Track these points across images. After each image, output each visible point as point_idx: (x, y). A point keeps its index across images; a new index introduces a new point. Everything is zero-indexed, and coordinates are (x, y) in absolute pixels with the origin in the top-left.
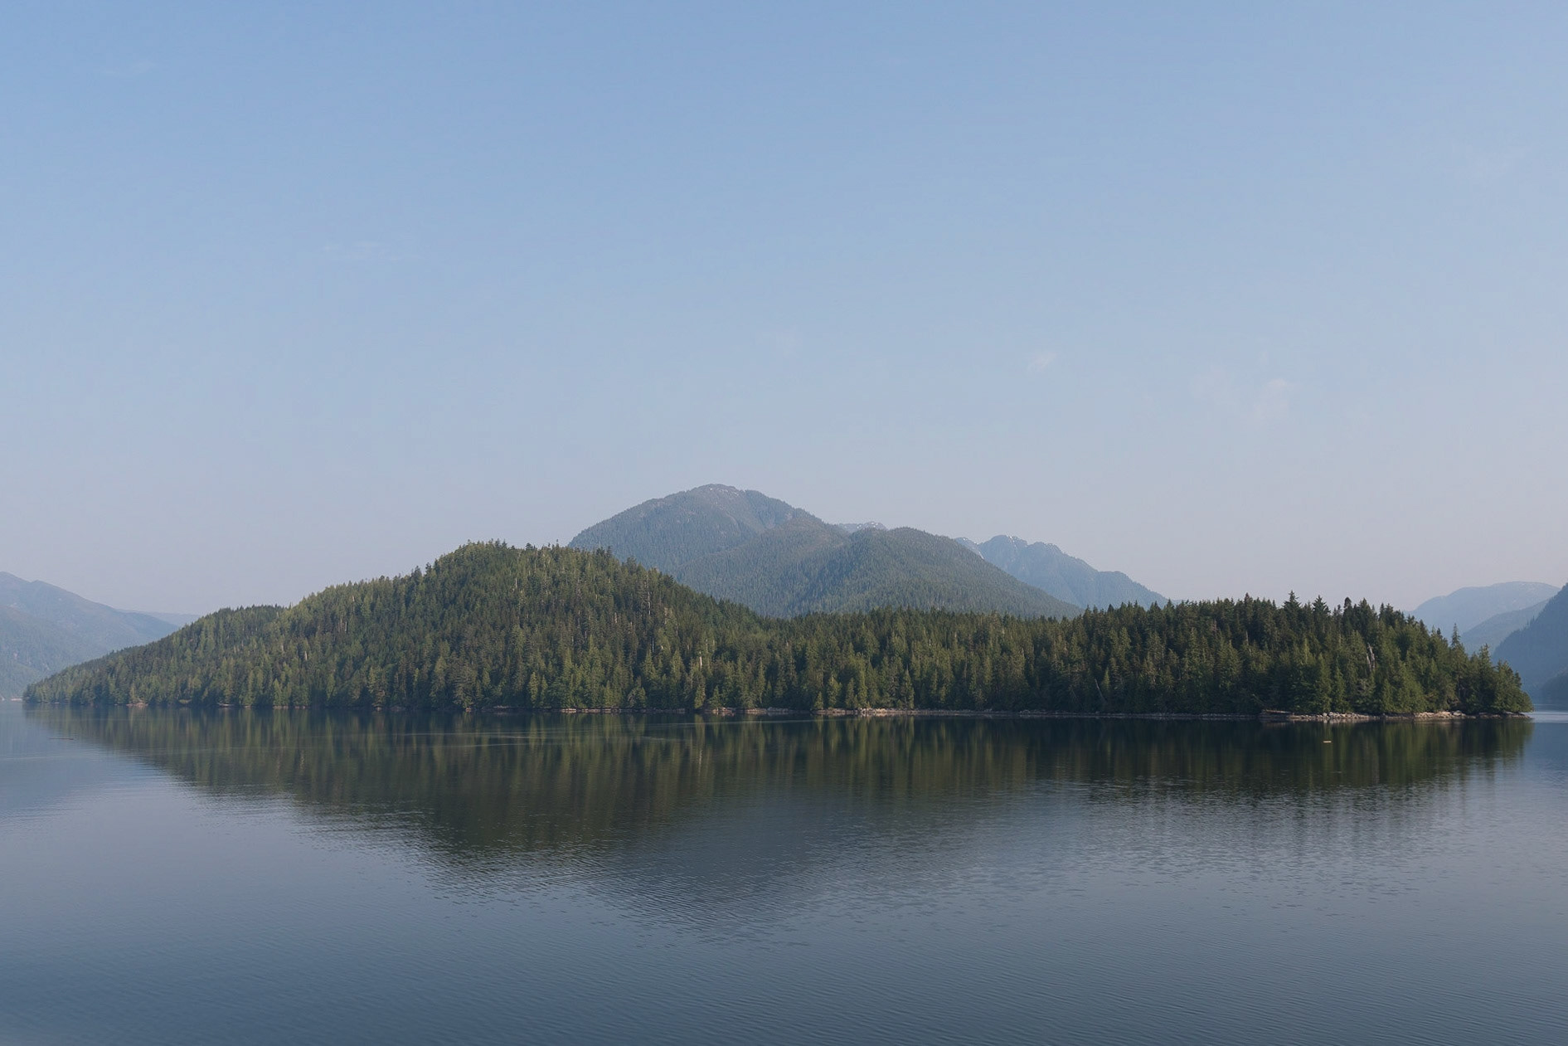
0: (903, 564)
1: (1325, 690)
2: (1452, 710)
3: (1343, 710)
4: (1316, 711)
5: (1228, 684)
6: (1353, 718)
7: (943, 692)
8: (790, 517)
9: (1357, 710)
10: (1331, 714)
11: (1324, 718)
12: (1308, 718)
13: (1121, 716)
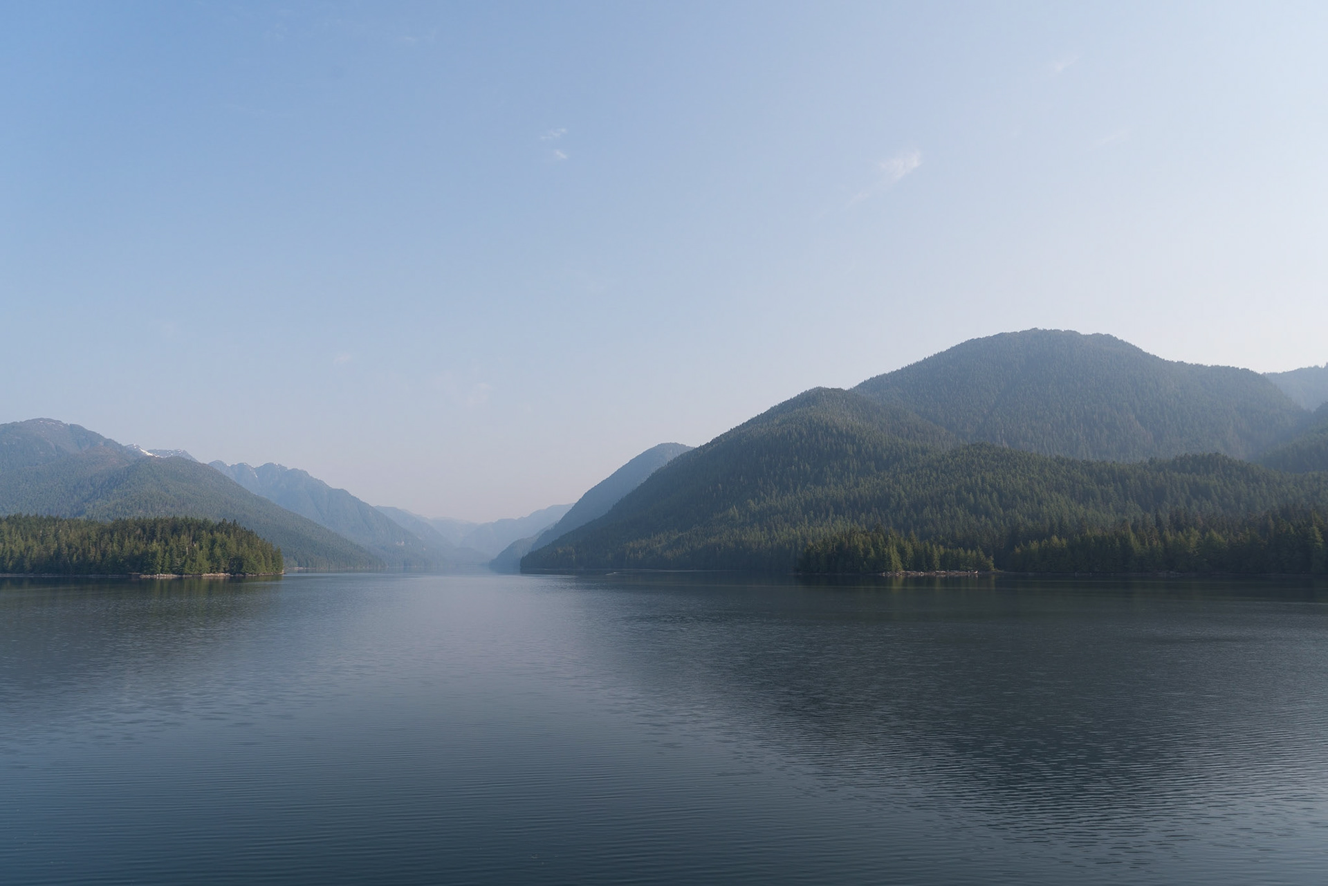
0: (159, 481)
1: (158, 563)
2: (225, 572)
3: (167, 572)
4: (153, 573)
5: (121, 560)
6: (171, 576)
7: (11, 564)
8: (102, 444)
9: (174, 573)
10: (161, 574)
11: (156, 576)
12: (149, 576)
13: (79, 576)
